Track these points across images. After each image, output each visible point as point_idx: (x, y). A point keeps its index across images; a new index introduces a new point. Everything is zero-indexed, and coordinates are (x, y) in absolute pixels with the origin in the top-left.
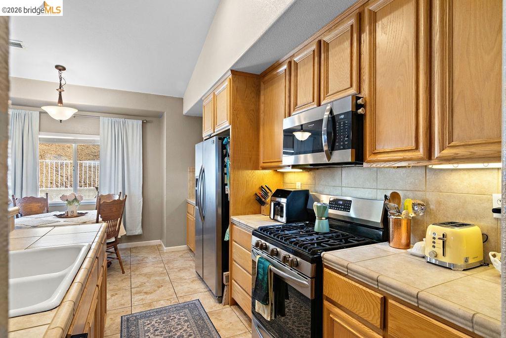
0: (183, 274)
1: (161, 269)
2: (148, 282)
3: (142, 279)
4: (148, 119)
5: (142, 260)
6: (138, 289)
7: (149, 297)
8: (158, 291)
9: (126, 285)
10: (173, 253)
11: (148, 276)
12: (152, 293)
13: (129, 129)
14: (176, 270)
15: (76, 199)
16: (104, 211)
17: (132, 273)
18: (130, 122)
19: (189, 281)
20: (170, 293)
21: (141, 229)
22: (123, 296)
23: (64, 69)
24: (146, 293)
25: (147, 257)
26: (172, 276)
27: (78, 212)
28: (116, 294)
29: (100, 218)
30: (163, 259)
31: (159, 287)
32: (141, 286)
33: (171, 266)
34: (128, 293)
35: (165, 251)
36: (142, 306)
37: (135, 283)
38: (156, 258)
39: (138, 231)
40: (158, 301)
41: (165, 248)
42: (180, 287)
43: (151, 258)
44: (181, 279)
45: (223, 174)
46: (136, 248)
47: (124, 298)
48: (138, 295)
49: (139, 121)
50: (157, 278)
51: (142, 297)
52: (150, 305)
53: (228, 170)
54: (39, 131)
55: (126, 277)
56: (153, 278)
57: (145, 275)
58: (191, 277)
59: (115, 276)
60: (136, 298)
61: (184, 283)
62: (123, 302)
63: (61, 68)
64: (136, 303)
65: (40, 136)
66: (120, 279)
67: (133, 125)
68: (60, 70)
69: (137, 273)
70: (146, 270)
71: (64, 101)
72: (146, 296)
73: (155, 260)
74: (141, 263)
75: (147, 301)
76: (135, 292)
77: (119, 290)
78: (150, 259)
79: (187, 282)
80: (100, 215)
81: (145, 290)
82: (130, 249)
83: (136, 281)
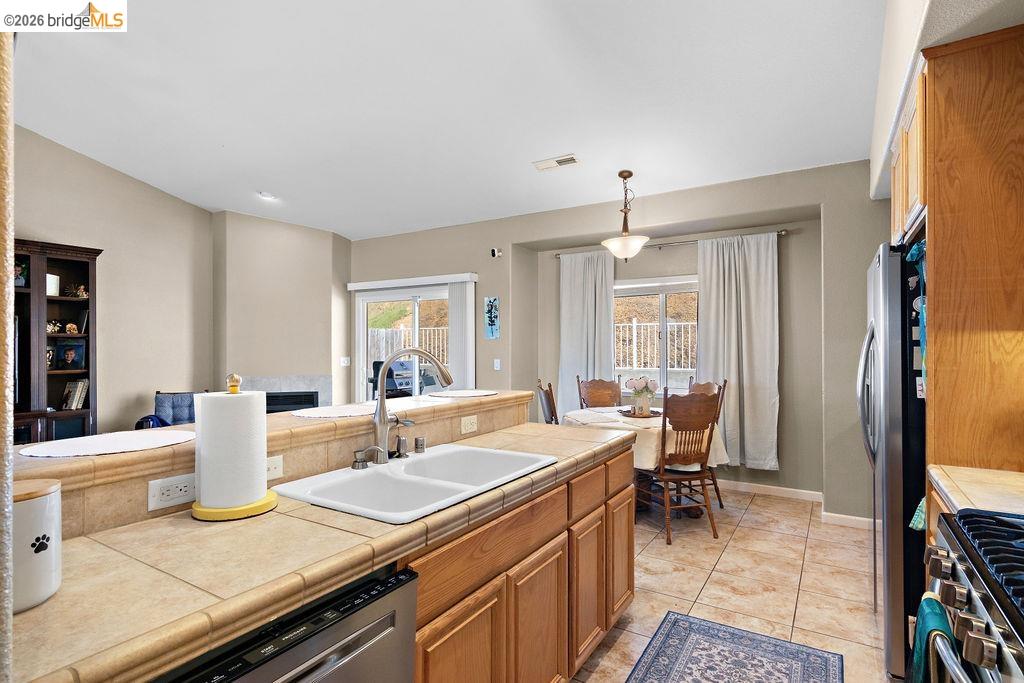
0: (835, 584)
1: (793, 555)
2: (749, 570)
3: (742, 561)
4: (789, 227)
5: (764, 524)
6: (724, 577)
7: (735, 601)
8: (760, 597)
9: (708, 560)
10: (843, 530)
11: (759, 558)
12: (745, 594)
13: (749, 254)
14: (826, 569)
15: (646, 388)
16: (674, 412)
17: (731, 542)
18: (751, 240)
19: (842, 604)
20: (783, 611)
21: (775, 460)
22: (692, 578)
23: (630, 174)
24: (734, 590)
25: (777, 521)
26: (808, 580)
27: (652, 409)
28: (684, 570)
29: (668, 424)
30: (811, 535)
31: (766, 589)
32: (735, 572)
33: (820, 556)
34: (703, 576)
35: (823, 521)
36: (713, 610)
37: (725, 562)
38: (795, 528)
39: (771, 463)
40: (748, 615)
41: (824, 513)
42: (812, 609)
43: (785, 526)
44: (827, 592)
45: (908, 345)
46: (765, 497)
47: (691, 581)
48: (718, 587)
49: (771, 235)
50: (773, 570)
51: (721, 594)
52: (728, 615)
53: (922, 332)
54: (615, 278)
55: (716, 546)
56: (765, 567)
57: (754, 554)
58: (854, 598)
59: (699, 537)
60: (713, 590)
61: (830, 604)
62: (686, 587)
63: (625, 175)
64: (706, 601)
65: (615, 287)
66: (703, 546)
67: (758, 245)
68: (625, 178)
69: (740, 545)
70: (760, 546)
71: (631, 226)
72: (730, 594)
73: (791, 532)
74: (758, 528)
75: (726, 606)
76: (715, 579)
77: (692, 564)
78: (783, 527)
79: (837, 605)
80: (668, 419)
81: (735, 584)
82: (753, 497)
83: (730, 559)
